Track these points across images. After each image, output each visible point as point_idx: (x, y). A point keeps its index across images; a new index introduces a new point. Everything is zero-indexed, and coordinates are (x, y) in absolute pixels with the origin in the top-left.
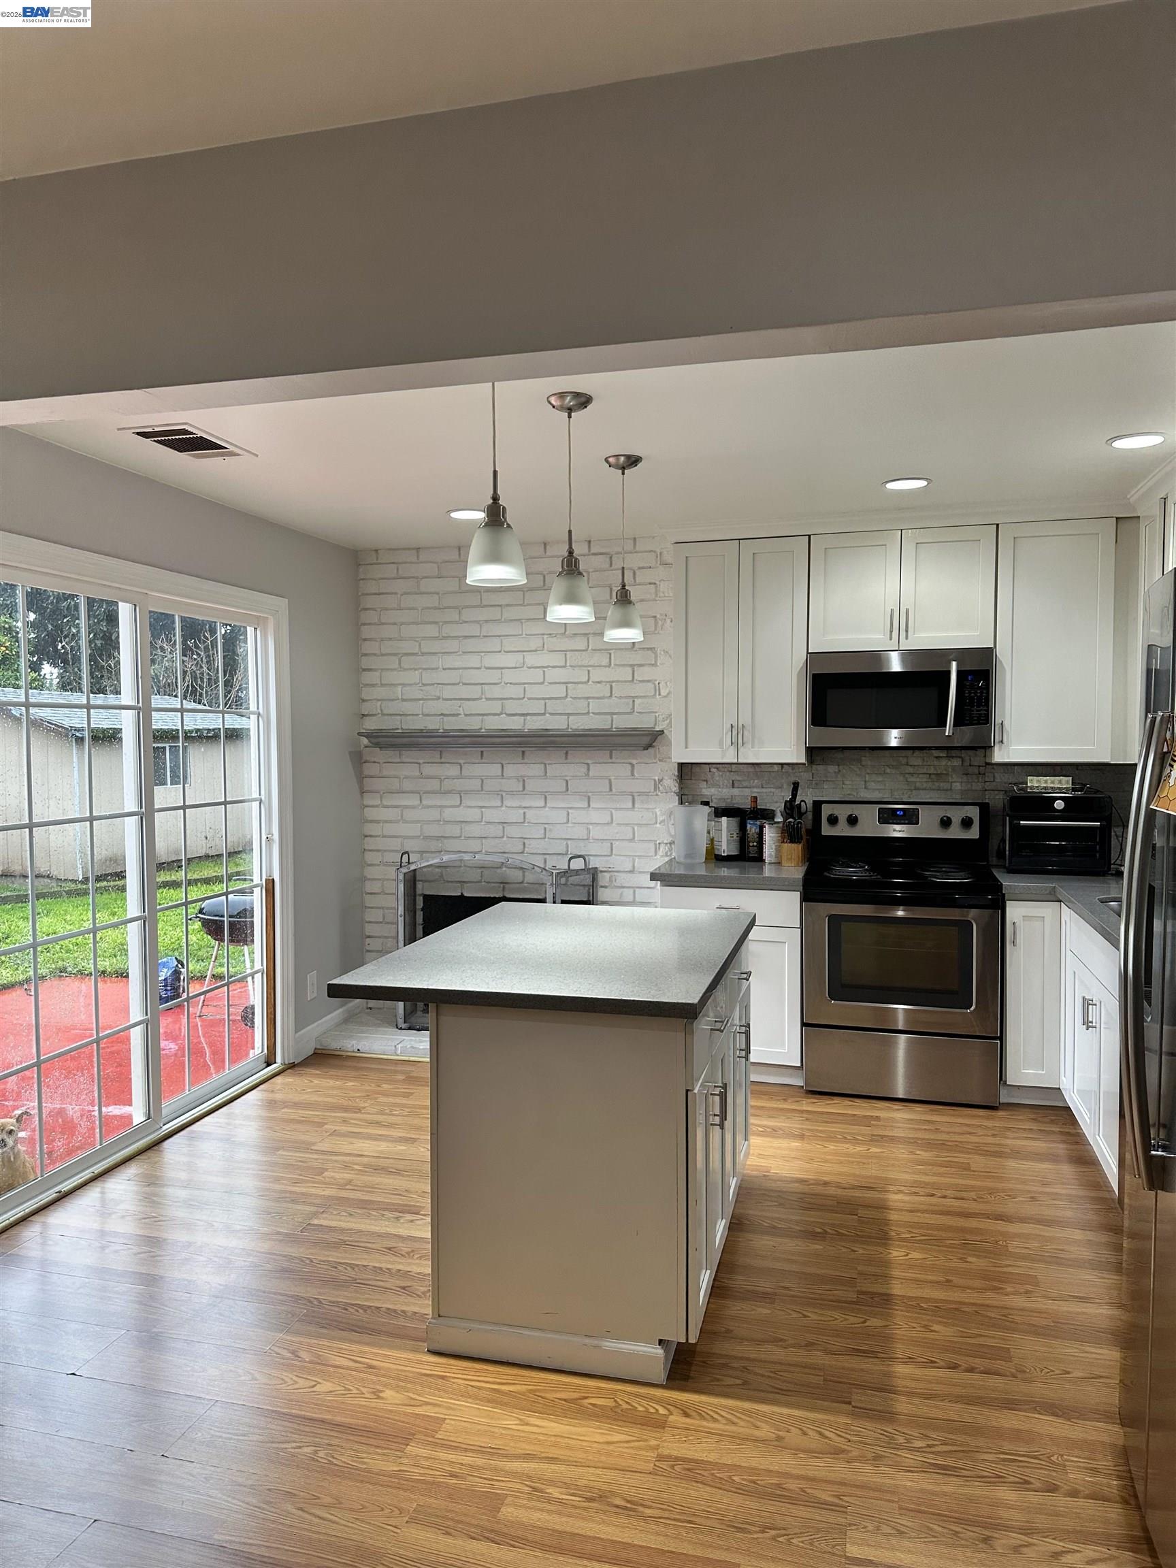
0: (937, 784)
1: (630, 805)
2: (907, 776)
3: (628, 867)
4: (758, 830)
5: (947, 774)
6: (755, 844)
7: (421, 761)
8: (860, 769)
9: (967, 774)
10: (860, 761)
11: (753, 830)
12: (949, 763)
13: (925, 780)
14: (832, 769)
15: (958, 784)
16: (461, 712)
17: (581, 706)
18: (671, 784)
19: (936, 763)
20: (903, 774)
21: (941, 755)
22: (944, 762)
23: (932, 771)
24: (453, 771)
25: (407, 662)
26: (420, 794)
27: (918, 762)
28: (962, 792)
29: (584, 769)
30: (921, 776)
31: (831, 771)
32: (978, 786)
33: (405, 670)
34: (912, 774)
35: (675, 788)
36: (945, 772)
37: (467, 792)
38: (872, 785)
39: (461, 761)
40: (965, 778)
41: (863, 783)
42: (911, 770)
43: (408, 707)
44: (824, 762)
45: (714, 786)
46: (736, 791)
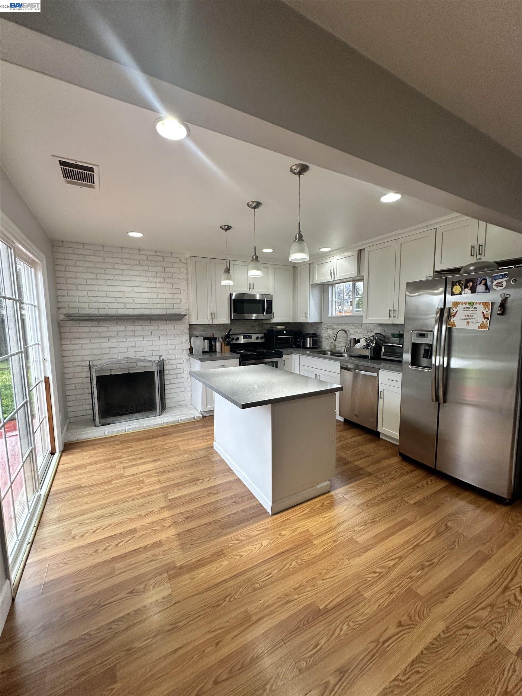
1: (174, 338)
3: (174, 358)
4: (215, 343)
6: (214, 347)
7: (89, 326)
11: (213, 343)
16: (107, 307)
17: (155, 306)
18: (187, 331)
24: (105, 329)
25: (79, 287)
26: (90, 338)
29: (157, 327)
33: (79, 290)
35: (188, 332)
37: (111, 337)
39: (108, 326)
41: (240, 329)
43: (82, 305)
45: (198, 331)
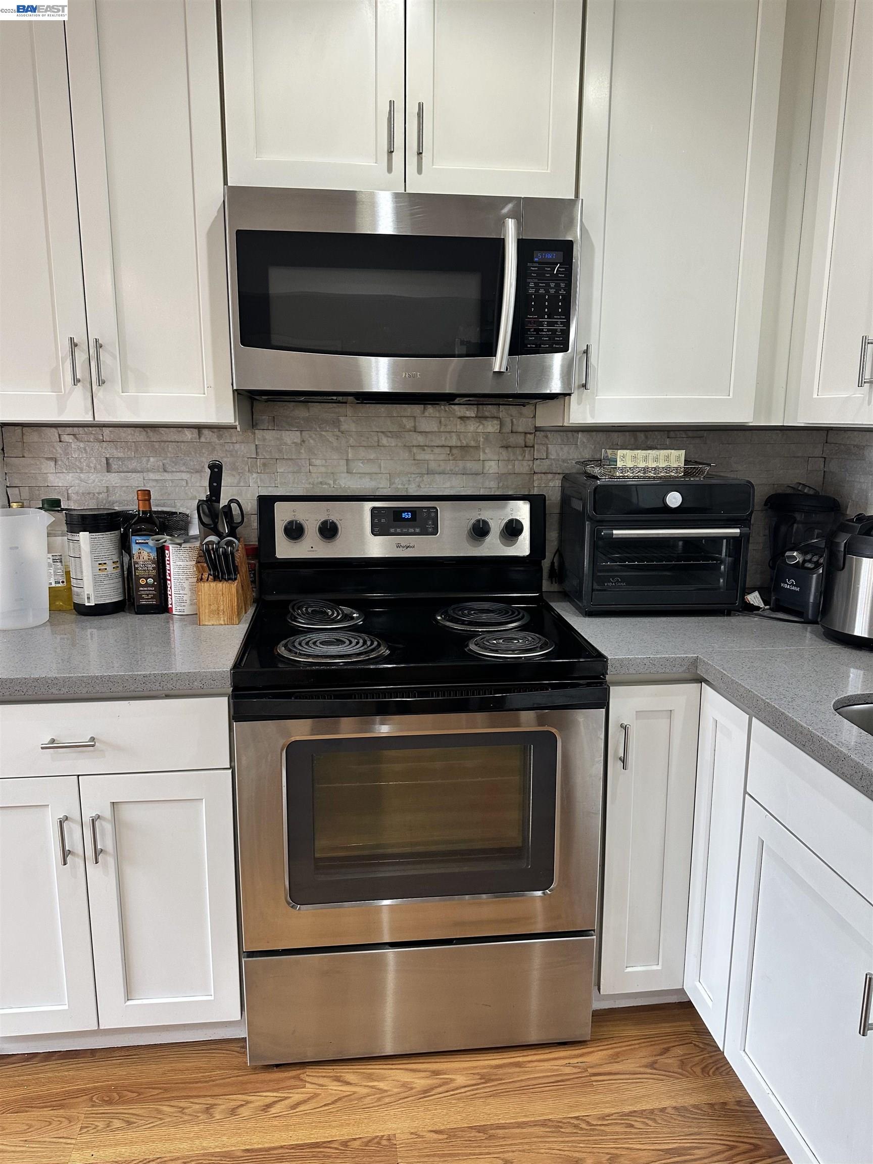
0: (461, 463)
2: (415, 450)
4: (154, 555)
5: (477, 448)
6: (150, 581)
8: (338, 438)
9: (507, 447)
10: (336, 423)
11: (145, 555)
12: (481, 428)
13: (442, 457)
14: (290, 437)
15: (493, 463)
19: (460, 427)
20: (408, 447)
21: (468, 414)
22: (472, 426)
23: (454, 441)
27: (432, 426)
28: (500, 477)
30: (437, 450)
31: (289, 442)
32: (523, 467)
34: (421, 447)
36: (473, 443)
38: (359, 466)
40: (504, 454)
41: (343, 462)
42: (420, 439)
44: (276, 423)
45: (71, 468)
46: (113, 479)
